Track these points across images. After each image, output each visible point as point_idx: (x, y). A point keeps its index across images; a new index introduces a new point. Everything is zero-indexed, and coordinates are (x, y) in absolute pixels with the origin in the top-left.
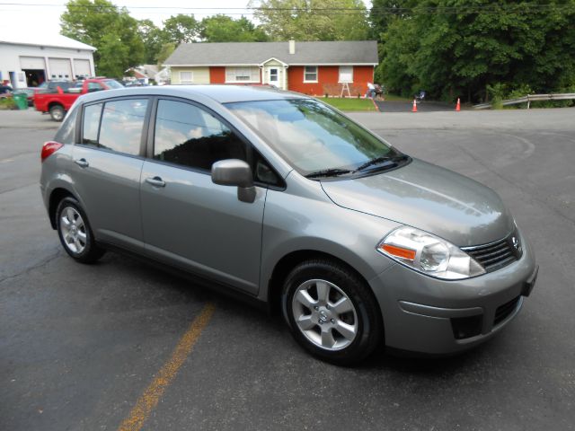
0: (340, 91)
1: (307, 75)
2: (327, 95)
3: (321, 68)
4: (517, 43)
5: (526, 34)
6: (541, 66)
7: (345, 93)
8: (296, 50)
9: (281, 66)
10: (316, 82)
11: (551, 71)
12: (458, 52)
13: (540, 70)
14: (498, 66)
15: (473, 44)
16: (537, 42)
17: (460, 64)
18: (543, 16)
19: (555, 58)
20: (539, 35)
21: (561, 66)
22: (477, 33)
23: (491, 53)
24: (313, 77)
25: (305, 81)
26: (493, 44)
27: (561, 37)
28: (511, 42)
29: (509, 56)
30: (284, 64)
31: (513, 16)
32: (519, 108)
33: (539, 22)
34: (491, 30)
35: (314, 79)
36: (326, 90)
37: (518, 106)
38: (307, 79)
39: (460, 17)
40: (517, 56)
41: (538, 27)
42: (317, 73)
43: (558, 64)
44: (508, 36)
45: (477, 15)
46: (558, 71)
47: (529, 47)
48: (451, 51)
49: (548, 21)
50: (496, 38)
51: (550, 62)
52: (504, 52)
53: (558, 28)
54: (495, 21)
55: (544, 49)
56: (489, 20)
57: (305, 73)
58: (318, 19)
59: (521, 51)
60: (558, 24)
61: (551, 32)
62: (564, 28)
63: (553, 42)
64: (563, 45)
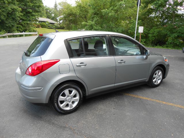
6: (7, 24)
11: (11, 26)
18: (4, 8)
19: (11, 22)
20: (5, 14)
21: (13, 24)
27: (11, 15)
32: (4, 38)
33: (3, 9)
37: (4, 37)
41: (3, 11)
46: (13, 26)
49: (6, 10)
51: (10, 23)
55: (7, 18)
60: (10, 11)
61: (8, 13)
62: (12, 13)
63: (9, 17)
64: (12, 18)
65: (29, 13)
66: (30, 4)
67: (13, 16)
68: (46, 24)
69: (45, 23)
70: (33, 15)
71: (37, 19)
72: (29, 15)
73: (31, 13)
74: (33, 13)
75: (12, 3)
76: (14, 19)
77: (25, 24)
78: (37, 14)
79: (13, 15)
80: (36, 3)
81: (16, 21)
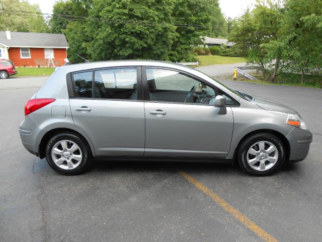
0: (47, 63)
1: (22, 53)
2: (39, 66)
3: (31, 49)
4: (144, 39)
5: (147, 35)
7: (51, 65)
8: (12, 37)
9: (4, 47)
10: (30, 57)
11: (159, 53)
12: (117, 43)
13: (155, 52)
14: (137, 50)
15: (125, 39)
16: (153, 39)
17: (119, 48)
18: (153, 27)
19: (160, 47)
20: (153, 36)
22: (125, 33)
23: (133, 44)
24: (27, 55)
25: (22, 57)
26: (134, 39)
27: (162, 38)
28: (141, 39)
29: (141, 45)
30: (6, 46)
31: (141, 26)
33: (152, 30)
34: (132, 33)
35: (29, 56)
36: (38, 63)
38: (22, 56)
39: (116, 25)
40: (145, 45)
41: (151, 33)
42: (29, 52)
43: (162, 50)
44: (139, 35)
45: (125, 24)
46: (162, 53)
47: (149, 41)
48: (113, 41)
49: (156, 30)
50: (134, 36)
51: (159, 49)
52: (139, 44)
53: (160, 33)
54: (133, 28)
55: (155, 42)
56: (131, 27)
57: (21, 52)
58: (15, 18)
59: (146, 43)
60: (160, 32)
61: (158, 35)
62: (162, 34)
63: (159, 40)
64: (163, 41)
65: (191, 32)
66: (193, 17)
67: (164, 39)
68: (220, 49)
69: (218, 47)
70: (195, 36)
71: (202, 40)
72: (190, 35)
73: (193, 31)
74: (196, 33)
75: (165, 19)
76: (164, 42)
77: (182, 49)
78: (201, 33)
79: (164, 37)
80: (201, 16)
81: (167, 46)
